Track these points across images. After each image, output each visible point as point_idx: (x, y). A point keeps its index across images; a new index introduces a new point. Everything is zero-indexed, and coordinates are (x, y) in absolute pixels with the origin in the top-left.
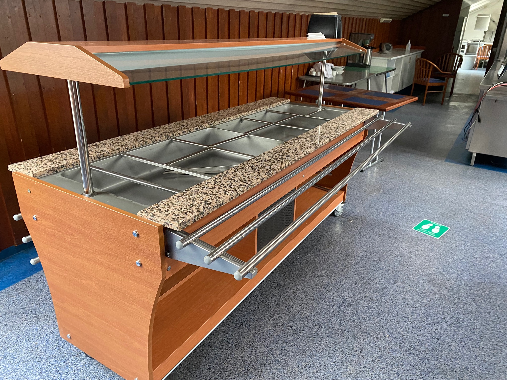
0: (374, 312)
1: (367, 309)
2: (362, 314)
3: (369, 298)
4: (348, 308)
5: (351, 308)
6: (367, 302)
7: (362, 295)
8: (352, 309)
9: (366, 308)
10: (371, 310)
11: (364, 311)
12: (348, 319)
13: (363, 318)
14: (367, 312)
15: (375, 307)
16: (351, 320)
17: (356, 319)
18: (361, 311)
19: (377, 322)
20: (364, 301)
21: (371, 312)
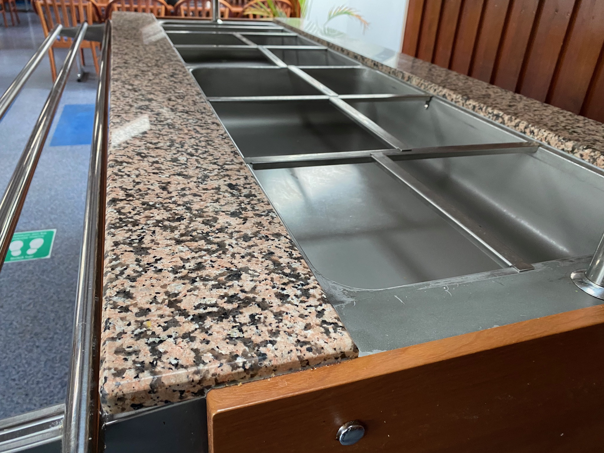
0: (14, 373)
1: (28, 370)
2: (35, 356)
3: (31, 393)
4: (65, 351)
5: (58, 356)
6: (32, 384)
7: (47, 391)
8: (55, 355)
9: (31, 370)
10: (21, 373)
11: (34, 363)
12: (56, 336)
13: (31, 351)
14: (26, 366)
15: (13, 384)
16: (50, 338)
17: (43, 343)
18: (38, 361)
19: (5, 358)
20: (38, 383)
21: (20, 369)
